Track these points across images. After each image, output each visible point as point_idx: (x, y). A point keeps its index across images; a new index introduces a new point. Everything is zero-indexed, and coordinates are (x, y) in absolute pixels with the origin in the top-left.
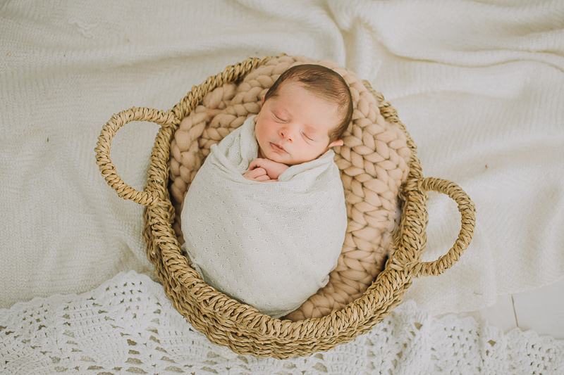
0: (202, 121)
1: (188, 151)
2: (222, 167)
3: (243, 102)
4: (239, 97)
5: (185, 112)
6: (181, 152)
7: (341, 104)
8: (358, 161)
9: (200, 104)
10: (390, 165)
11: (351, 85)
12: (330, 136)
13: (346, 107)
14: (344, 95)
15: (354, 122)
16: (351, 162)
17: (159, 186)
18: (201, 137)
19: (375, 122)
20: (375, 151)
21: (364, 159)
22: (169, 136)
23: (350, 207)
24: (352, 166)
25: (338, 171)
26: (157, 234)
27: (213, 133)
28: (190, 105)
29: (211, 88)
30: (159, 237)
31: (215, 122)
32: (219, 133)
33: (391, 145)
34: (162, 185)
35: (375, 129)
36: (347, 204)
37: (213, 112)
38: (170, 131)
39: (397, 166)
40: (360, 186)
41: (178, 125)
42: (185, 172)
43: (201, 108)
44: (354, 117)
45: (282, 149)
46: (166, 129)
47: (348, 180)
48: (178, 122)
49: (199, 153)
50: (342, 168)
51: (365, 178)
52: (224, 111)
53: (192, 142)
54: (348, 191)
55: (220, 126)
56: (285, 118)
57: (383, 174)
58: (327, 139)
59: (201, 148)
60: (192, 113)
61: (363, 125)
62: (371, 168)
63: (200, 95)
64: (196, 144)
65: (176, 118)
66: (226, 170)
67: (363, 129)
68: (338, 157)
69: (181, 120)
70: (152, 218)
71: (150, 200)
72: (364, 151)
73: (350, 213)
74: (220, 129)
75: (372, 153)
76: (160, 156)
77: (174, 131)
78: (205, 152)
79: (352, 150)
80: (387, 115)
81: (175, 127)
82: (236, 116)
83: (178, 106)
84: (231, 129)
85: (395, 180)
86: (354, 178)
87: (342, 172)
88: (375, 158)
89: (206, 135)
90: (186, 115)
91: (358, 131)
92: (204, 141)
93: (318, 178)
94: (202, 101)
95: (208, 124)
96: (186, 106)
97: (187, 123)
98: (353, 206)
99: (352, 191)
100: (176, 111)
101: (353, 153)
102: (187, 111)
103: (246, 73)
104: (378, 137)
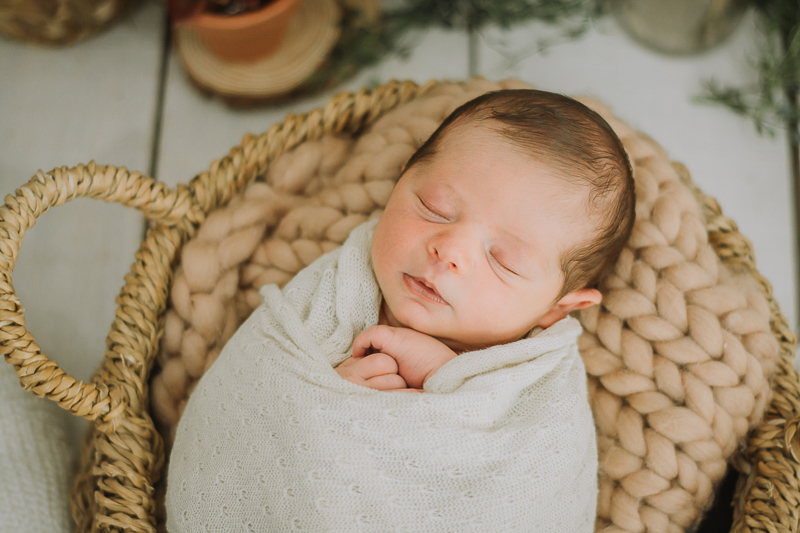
0: (257, 223)
1: (209, 292)
2: (287, 344)
3: (363, 179)
4: (355, 167)
5: (219, 196)
6: (192, 293)
7: (602, 186)
8: (639, 356)
9: (261, 179)
10: (722, 375)
11: (639, 163)
12: (564, 269)
13: (613, 195)
14: (607, 164)
15: (639, 254)
16: (621, 358)
17: (128, 375)
18: (248, 262)
19: (695, 260)
20: (687, 333)
21: (655, 352)
22: (171, 249)
23: (608, 490)
24: (623, 368)
25: (584, 378)
26: (108, 503)
27: (280, 252)
28: (236, 178)
29: (291, 141)
30: (109, 513)
31: (288, 226)
32: (296, 253)
33: (732, 320)
34: (138, 373)
35: (690, 278)
36: (603, 478)
37: (286, 201)
38: (176, 238)
39: (742, 380)
40: (638, 424)
41: (196, 226)
42: (193, 345)
43: (258, 190)
44: (640, 240)
45: (432, 290)
46: (166, 232)
47: (610, 407)
48: (199, 217)
49: (236, 299)
50: (597, 371)
51: (652, 403)
53: (223, 273)
54: (608, 440)
55: (299, 234)
57: (702, 397)
58: (556, 280)
59: (245, 286)
60: (234, 201)
61: (661, 262)
62: (672, 380)
63: (262, 158)
64: (232, 279)
65: (197, 208)
66: (293, 349)
67: (661, 274)
68: (589, 341)
69: (206, 215)
70: (105, 458)
71: (102, 407)
72: (658, 330)
73: (606, 505)
74: (301, 244)
75: (676, 340)
76: (145, 298)
77: (185, 239)
78: (251, 296)
79: (626, 325)
80: (727, 252)
81: (191, 229)
82: (343, 211)
83: (204, 179)
84: (326, 245)
85: (733, 416)
86: (625, 402)
87: (596, 383)
88: (685, 352)
89: (261, 257)
90: (220, 204)
91: (648, 279)
92: (253, 272)
93: (528, 390)
94: (267, 172)
95: (269, 232)
96: (224, 181)
97: (216, 226)
98: (617, 485)
99: (617, 441)
100: (199, 189)
101: (629, 335)
102: (225, 193)
103: (382, 113)
104: (698, 298)
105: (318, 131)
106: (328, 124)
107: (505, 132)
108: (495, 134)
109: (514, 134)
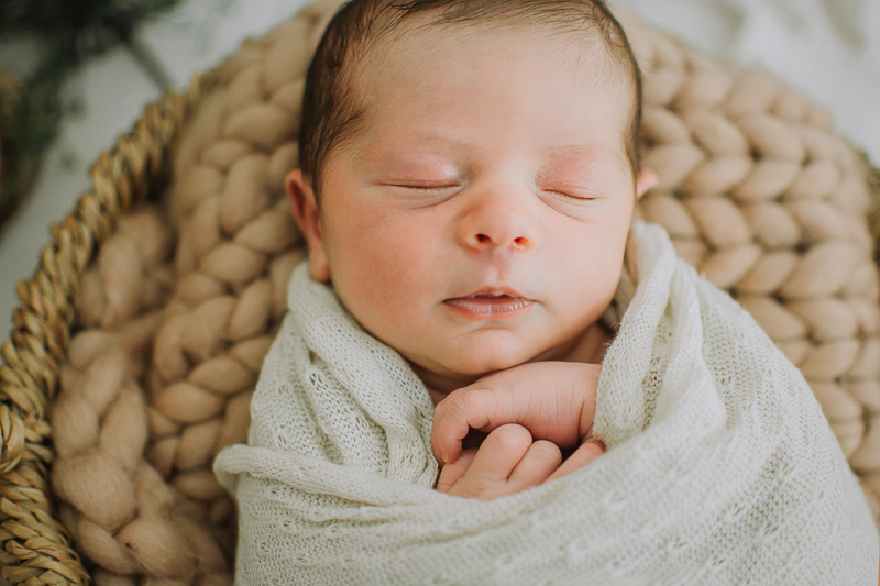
0: (124, 384)
1: (136, 514)
3: (226, 235)
5: (42, 384)
6: (116, 533)
9: (77, 328)
18: (152, 441)
22: (38, 495)
28: (47, 348)
29: (82, 256)
31: (167, 355)
32: (203, 387)
37: (139, 330)
38: (34, 476)
41: (47, 442)
43: (88, 342)
45: (505, 297)
46: (15, 478)
48: (43, 429)
52: (175, 306)
53: (134, 477)
55: (191, 361)
56: (449, 172)
59: (172, 475)
60: (67, 378)
63: (61, 300)
64: (151, 476)
65: (31, 419)
69: (48, 419)
74: (204, 372)
77: (47, 469)
81: (44, 452)
82: (230, 290)
89: (163, 426)
92: (168, 448)
94: (78, 314)
97: (76, 422)
102: (48, 375)
105: (105, 221)
106: (112, 204)
107: (448, 18)
108: (436, 29)
109: (460, 13)
